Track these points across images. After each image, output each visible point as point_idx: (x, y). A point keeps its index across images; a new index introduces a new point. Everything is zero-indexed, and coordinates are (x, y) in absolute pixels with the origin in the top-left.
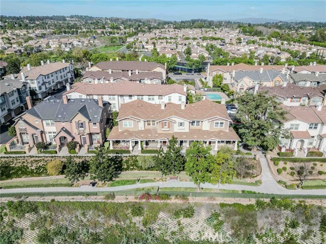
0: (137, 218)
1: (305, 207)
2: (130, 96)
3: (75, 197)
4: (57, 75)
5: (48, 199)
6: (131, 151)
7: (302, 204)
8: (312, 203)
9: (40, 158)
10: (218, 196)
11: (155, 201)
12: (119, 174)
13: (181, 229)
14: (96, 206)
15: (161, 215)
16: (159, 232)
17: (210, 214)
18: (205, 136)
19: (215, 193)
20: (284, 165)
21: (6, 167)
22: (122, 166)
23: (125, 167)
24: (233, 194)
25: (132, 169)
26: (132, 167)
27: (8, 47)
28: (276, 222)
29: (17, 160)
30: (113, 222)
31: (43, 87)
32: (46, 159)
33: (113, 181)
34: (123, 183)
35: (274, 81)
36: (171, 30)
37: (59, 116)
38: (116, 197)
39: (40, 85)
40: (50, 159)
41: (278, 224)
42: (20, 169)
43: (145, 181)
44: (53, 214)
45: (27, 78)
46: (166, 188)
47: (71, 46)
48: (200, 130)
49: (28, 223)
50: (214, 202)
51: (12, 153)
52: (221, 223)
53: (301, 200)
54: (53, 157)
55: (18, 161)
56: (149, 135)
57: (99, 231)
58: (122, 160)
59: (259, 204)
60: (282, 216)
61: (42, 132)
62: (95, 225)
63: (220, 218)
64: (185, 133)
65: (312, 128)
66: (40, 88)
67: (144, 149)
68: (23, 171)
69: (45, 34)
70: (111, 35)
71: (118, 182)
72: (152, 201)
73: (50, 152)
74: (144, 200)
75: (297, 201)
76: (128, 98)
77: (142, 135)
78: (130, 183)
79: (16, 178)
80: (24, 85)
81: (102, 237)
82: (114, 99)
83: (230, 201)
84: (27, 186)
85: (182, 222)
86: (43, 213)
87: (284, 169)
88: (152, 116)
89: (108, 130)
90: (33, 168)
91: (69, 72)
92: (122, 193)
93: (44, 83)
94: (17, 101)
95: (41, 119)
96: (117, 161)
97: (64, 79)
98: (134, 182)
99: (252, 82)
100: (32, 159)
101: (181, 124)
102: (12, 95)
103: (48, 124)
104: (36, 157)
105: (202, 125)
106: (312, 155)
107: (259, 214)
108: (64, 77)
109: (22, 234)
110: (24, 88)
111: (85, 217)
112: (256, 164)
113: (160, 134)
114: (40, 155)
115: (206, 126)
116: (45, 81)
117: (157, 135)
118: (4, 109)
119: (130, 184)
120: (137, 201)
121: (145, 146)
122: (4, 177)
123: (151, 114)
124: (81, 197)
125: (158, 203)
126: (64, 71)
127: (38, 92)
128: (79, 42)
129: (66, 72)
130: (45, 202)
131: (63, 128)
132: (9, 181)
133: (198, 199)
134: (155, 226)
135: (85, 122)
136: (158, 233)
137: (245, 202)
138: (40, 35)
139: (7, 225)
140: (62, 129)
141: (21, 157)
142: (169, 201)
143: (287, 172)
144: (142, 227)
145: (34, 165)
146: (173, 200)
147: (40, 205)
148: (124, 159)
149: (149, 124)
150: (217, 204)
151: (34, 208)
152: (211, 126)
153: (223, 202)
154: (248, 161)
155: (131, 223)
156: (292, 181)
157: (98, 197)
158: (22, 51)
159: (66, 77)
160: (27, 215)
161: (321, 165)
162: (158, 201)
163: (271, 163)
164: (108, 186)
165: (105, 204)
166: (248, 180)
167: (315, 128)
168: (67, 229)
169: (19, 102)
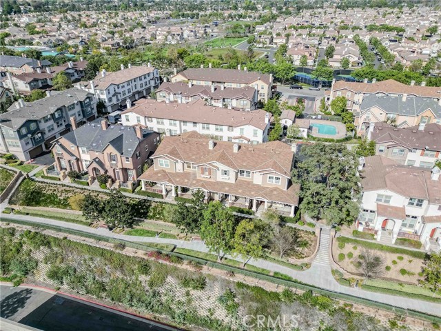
0: (143, 276)
1: (350, 314)
2: (195, 123)
3: (87, 239)
4: (136, 83)
5: (61, 235)
6: (164, 197)
7: (347, 309)
8: (362, 311)
9: (71, 189)
10: (239, 273)
11: (164, 262)
12: (141, 221)
13: (190, 301)
14: (102, 253)
15: (169, 279)
16: (166, 298)
17: (224, 292)
18: (253, 193)
19: (238, 268)
20: (352, 251)
21: (38, 193)
22: (148, 212)
23: (151, 214)
24: (261, 274)
25: (158, 218)
26: (158, 216)
27: (109, 38)
28: (307, 322)
29: (49, 186)
30: (119, 274)
31: (114, 99)
32: (76, 190)
33: (132, 228)
34: (142, 233)
35: (420, 117)
36: (329, 10)
37: (94, 145)
38: (127, 248)
39: (110, 96)
40: (79, 190)
41: (309, 325)
42: (49, 197)
43: (165, 236)
44: (64, 253)
45: (97, 88)
46: (183, 249)
47: (179, 38)
48: (249, 183)
49: (42, 256)
50: (231, 279)
51: (47, 178)
52: (236, 306)
53: (349, 302)
54: (82, 189)
55: (50, 188)
56: (186, 181)
57: (106, 280)
58: (150, 205)
59: (288, 294)
60: (316, 317)
61: (78, 160)
62: (102, 273)
63: (235, 299)
64: (229, 185)
65: (413, 204)
66: (110, 100)
67: (179, 196)
68: (52, 200)
69: (158, 18)
70: (241, 19)
71: (137, 231)
72: (160, 261)
73: (82, 183)
74: (153, 259)
75: (342, 303)
76: (192, 124)
77: (178, 180)
78: (149, 234)
79: (44, 206)
80: (88, 98)
81: (107, 288)
82: (175, 124)
83: (252, 281)
84: (51, 217)
85: (191, 293)
86: (56, 249)
87: (350, 255)
88: (194, 157)
89: (146, 166)
90: (62, 198)
91: (152, 79)
92: (134, 244)
93: (115, 94)
94: (79, 115)
95: (76, 145)
96: (145, 205)
97: (144, 87)
98: (153, 234)
99: (384, 114)
100: (63, 188)
101: (225, 173)
102: (73, 108)
103: (83, 152)
104: (68, 186)
105: (253, 176)
106: (403, 244)
107: (283, 307)
108: (146, 85)
109: (37, 265)
110: (88, 100)
111: (93, 263)
112: (312, 241)
113: (198, 181)
114: (72, 185)
115: (257, 179)
116: (117, 91)
117: (194, 182)
118: (61, 124)
119: (147, 236)
120: (146, 257)
121: (179, 192)
122: (34, 203)
123: (194, 155)
124: (92, 240)
125: (166, 265)
126: (145, 78)
127: (107, 104)
128: (192, 31)
129: (148, 79)
130: (58, 239)
131: (97, 158)
132: (37, 208)
133: (215, 272)
134: (162, 290)
135: (116, 155)
136: (164, 299)
137: (270, 287)
138: (154, 19)
139: (26, 253)
140: (94, 160)
141: (54, 184)
142: (179, 266)
143: (351, 260)
144: (147, 288)
145: (64, 195)
146: (184, 266)
147: (52, 240)
148: (153, 204)
149: (189, 167)
150: (234, 282)
151: (46, 242)
152: (264, 181)
153: (242, 281)
154: (303, 235)
155: (137, 279)
156: (352, 274)
157: (109, 244)
158: (121, 44)
159: (148, 86)
160: (42, 248)
161: (410, 261)
162: (168, 263)
163: (336, 243)
164: (125, 234)
165: (112, 253)
166: (292, 260)
167: (417, 205)
168: (75, 271)
169: (82, 117)
